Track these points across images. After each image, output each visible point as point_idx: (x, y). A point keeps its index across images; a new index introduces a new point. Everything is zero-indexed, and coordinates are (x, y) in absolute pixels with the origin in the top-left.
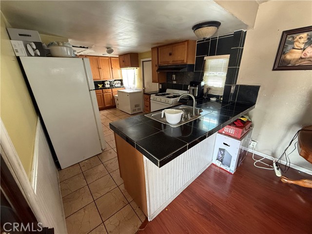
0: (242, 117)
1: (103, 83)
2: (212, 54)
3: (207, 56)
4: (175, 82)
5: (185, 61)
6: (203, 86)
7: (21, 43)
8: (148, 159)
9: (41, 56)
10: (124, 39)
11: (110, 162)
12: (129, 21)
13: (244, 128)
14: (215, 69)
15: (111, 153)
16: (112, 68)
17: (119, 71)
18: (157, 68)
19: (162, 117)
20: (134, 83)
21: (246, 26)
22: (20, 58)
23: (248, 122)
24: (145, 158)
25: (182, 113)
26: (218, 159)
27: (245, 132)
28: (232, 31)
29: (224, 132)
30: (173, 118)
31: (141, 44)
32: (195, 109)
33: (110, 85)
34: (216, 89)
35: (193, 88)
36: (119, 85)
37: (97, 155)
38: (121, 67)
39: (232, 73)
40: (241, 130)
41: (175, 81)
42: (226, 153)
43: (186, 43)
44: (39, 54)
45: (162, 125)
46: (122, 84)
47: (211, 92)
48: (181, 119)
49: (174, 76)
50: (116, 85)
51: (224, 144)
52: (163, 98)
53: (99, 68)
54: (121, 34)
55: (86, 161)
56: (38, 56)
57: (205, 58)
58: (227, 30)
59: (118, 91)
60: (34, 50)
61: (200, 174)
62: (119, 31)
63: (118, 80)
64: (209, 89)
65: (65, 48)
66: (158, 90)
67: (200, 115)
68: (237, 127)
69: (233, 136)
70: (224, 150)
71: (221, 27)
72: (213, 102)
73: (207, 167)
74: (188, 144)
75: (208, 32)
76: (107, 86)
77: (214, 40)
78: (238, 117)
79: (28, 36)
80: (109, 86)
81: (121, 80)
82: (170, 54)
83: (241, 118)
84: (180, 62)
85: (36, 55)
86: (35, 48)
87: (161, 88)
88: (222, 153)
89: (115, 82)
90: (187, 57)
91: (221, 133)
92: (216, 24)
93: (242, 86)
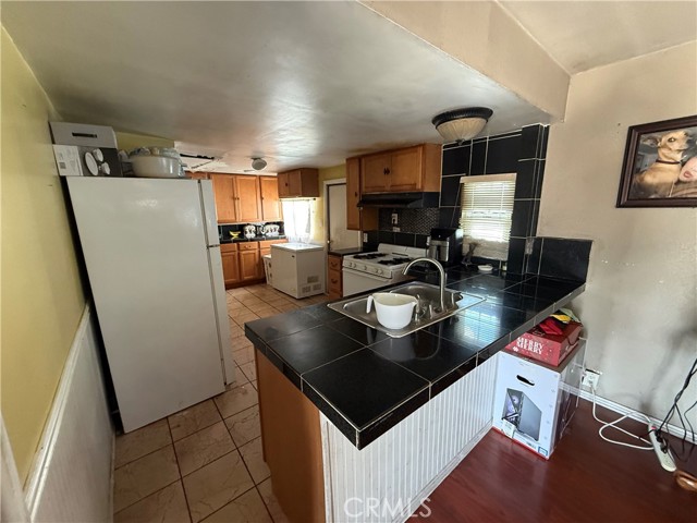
0: (559, 313)
1: (241, 228)
2: (477, 170)
3: (467, 175)
4: (397, 230)
5: (419, 186)
6: (461, 240)
7: (75, 150)
8: (330, 423)
9: (112, 175)
10: (288, 142)
11: (241, 416)
12: (299, 107)
13: (566, 341)
14: (486, 202)
15: (245, 392)
16: (262, 198)
17: (276, 204)
18: (357, 200)
19: (368, 311)
20: (308, 231)
21: (548, 117)
22: (68, 179)
23: (574, 324)
24: (324, 419)
25: (414, 302)
26: (505, 417)
27: (568, 349)
28: (517, 126)
29: (516, 349)
30: (394, 314)
31: (324, 152)
32: (445, 292)
33: (256, 233)
34: (492, 246)
35: (437, 242)
36: (276, 234)
37: (212, 398)
38: (281, 195)
39: (525, 211)
40: (557, 345)
41: (397, 226)
42: (525, 402)
43: (420, 150)
44: (108, 171)
45: (368, 331)
46: (281, 231)
47: (478, 253)
48: (413, 317)
49: (395, 216)
50: (269, 234)
51: (519, 378)
52: (371, 265)
53: (234, 199)
54: (285, 133)
55: (185, 413)
56: (106, 175)
57: (463, 180)
58: (507, 123)
59: (273, 247)
60: (99, 163)
61: (462, 457)
62: (281, 127)
63: (274, 223)
64: (474, 245)
65: (164, 160)
66: (360, 245)
67: (457, 307)
68: (547, 336)
69: (540, 358)
70: (520, 394)
71: (492, 119)
72: (484, 275)
73: (481, 436)
74: (431, 385)
75: (467, 129)
76: (250, 235)
77: (479, 145)
78: (548, 312)
79: (92, 136)
80: (253, 235)
81: (280, 224)
82: (387, 172)
83: (556, 316)
84: (408, 187)
85: (102, 174)
86: (101, 158)
87: (366, 240)
88: (516, 402)
89: (268, 227)
90: (422, 177)
91: (511, 352)
92: (483, 113)
93: (548, 240)
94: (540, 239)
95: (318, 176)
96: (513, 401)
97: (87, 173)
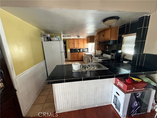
1: (80, 50)
3: (124, 35)
4: (108, 50)
5: (109, 39)
9: (48, 41)
14: (129, 42)
16: (84, 43)
17: (87, 44)
20: (92, 50)
26: (114, 103)
33: (83, 50)
34: (129, 56)
36: (87, 51)
38: (88, 42)
40: (126, 86)
41: (108, 49)
42: (117, 99)
43: (110, 29)
44: (47, 40)
46: (88, 50)
47: (126, 57)
49: (107, 47)
50: (85, 51)
53: (78, 44)
57: (123, 36)
59: (84, 54)
60: (46, 39)
61: (96, 106)
63: (87, 49)
64: (125, 55)
69: (122, 89)
76: (81, 51)
77: (128, 25)
80: (82, 51)
81: (88, 49)
82: (103, 36)
84: (107, 39)
85: (46, 41)
87: (101, 53)
89: (85, 49)
90: (111, 37)
91: (116, 85)
93: (147, 55)
94: (144, 54)
95: (94, 38)
96: (115, 98)
97: (45, 41)
